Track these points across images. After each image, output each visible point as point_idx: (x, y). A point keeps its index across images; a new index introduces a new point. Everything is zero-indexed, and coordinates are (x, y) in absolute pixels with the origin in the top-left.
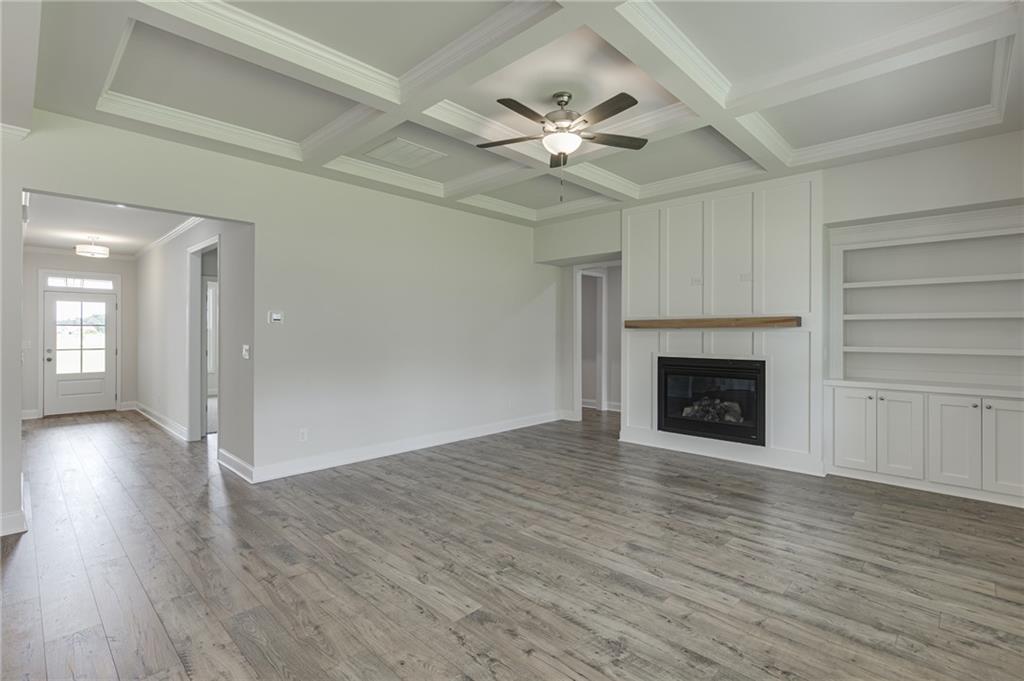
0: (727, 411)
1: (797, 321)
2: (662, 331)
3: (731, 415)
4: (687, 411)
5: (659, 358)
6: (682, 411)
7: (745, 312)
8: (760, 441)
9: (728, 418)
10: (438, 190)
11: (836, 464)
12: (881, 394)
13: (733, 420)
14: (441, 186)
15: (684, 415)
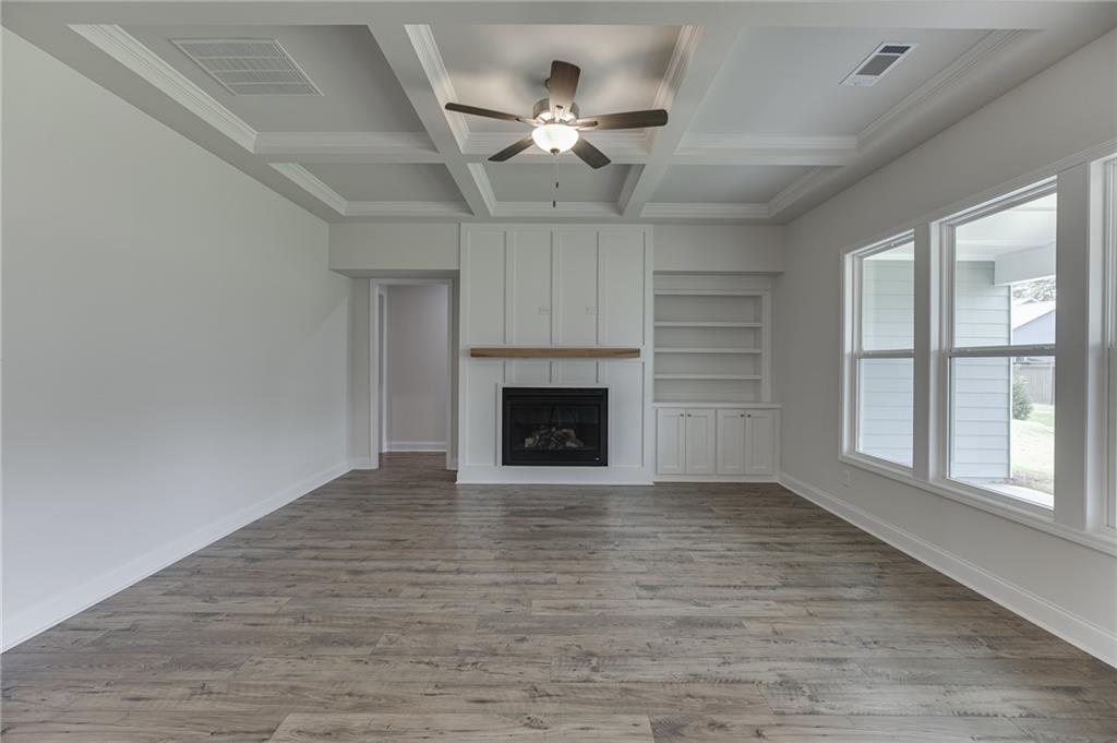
0: (567, 437)
1: (635, 353)
2: (508, 361)
3: (572, 442)
4: (529, 442)
5: (504, 389)
6: (524, 442)
7: (589, 343)
8: (602, 461)
9: (569, 444)
10: (246, 137)
11: (659, 472)
12: (688, 412)
13: (573, 445)
14: (253, 134)
15: (526, 446)
